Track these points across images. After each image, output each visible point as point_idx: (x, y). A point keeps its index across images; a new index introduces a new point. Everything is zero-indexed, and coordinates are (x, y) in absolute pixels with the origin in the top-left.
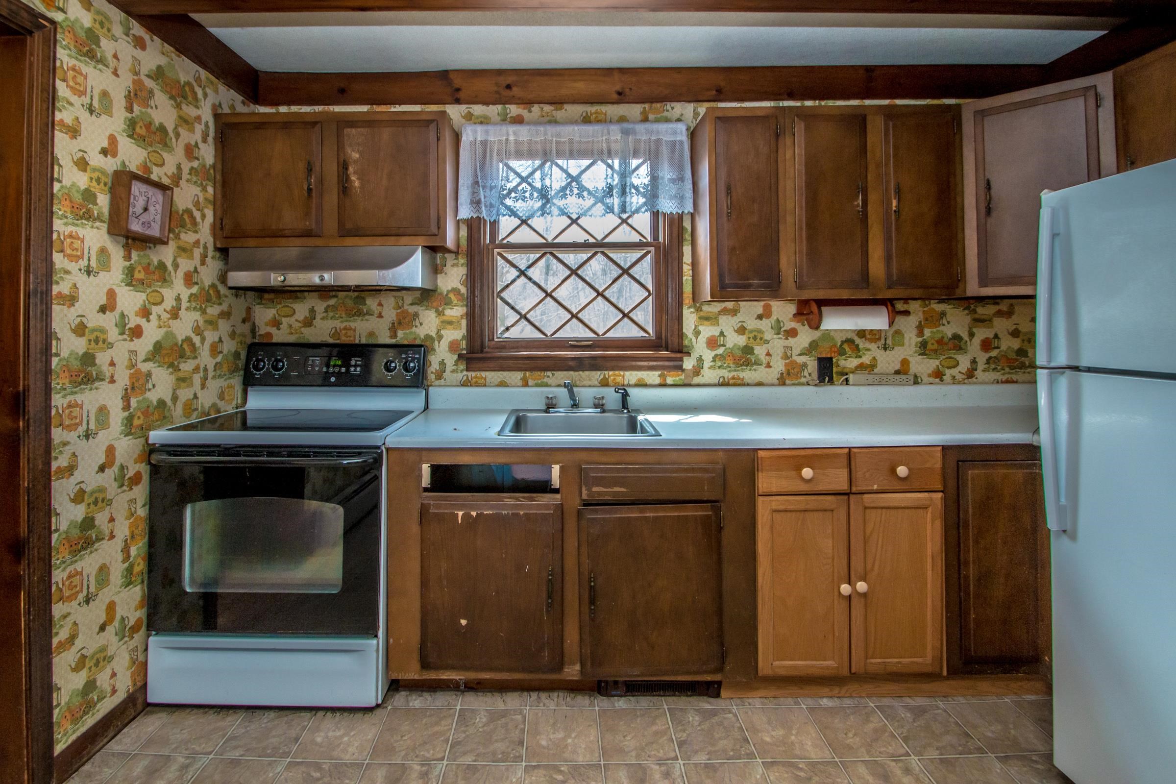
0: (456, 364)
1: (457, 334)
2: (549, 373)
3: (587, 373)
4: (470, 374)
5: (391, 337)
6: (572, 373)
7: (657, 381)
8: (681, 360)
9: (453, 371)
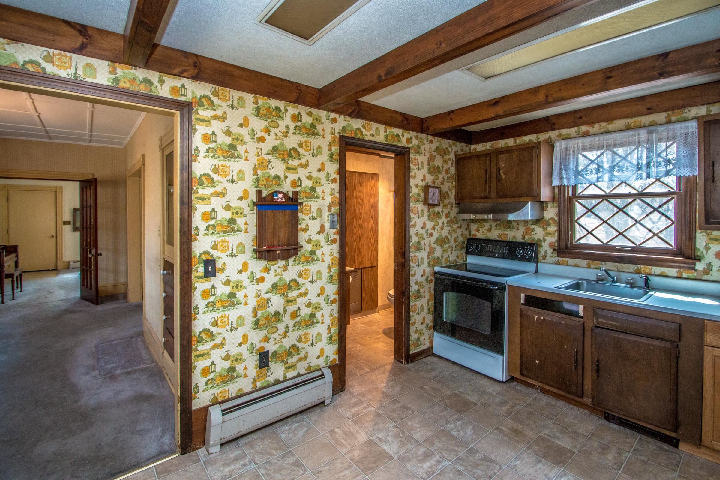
0: (553, 253)
1: (553, 239)
2: (603, 263)
3: (627, 265)
4: (559, 258)
5: (523, 239)
6: (617, 264)
7: (675, 275)
8: (695, 265)
9: (551, 257)
